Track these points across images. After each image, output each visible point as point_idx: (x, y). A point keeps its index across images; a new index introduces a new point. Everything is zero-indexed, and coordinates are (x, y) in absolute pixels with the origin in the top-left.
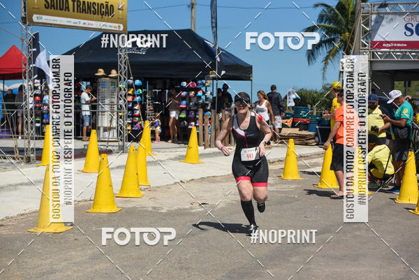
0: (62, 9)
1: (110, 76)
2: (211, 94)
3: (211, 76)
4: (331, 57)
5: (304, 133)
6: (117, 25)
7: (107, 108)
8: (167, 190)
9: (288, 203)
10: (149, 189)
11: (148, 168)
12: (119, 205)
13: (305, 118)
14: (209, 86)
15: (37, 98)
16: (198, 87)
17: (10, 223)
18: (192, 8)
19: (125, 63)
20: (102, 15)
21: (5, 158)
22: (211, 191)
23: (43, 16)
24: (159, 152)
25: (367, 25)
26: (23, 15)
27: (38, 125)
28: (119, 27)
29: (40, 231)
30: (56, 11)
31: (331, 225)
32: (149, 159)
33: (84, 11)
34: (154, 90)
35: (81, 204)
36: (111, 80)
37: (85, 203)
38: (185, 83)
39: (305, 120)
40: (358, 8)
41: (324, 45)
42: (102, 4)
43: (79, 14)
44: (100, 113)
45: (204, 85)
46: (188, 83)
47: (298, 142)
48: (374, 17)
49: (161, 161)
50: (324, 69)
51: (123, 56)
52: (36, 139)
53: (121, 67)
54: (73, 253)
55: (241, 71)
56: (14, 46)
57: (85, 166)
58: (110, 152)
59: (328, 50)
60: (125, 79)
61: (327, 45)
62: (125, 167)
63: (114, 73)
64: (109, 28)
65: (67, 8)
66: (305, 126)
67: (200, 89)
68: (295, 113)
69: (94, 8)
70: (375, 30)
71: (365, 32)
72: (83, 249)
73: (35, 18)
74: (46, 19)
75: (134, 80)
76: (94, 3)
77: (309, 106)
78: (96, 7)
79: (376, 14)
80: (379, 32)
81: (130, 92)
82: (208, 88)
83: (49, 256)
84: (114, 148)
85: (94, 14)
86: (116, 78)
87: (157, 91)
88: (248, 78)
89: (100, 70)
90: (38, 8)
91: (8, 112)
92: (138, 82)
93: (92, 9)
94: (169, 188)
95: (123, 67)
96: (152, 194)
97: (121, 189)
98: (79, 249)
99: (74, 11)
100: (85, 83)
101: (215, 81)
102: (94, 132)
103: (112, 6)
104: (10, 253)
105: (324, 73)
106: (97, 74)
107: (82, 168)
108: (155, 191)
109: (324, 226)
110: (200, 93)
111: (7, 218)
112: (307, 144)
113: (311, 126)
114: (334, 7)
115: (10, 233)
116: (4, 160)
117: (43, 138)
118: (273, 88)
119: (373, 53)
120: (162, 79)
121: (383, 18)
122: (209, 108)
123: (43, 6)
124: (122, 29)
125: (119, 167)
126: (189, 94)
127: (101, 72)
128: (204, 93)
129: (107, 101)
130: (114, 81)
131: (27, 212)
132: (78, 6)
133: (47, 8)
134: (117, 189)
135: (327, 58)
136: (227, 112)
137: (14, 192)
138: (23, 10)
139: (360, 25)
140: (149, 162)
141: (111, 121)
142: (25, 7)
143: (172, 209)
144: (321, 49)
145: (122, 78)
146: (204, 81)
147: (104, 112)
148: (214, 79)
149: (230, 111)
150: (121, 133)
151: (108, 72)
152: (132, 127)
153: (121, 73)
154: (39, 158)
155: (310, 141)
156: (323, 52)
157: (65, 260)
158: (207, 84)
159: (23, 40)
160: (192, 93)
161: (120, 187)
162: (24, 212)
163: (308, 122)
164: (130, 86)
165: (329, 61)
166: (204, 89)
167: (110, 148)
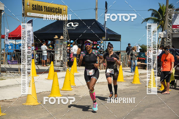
0: (40, 10)
1: (60, 38)
3: (103, 39)
5: (143, 64)
7: (59, 52)
8: (83, 88)
9: (134, 94)
10: (75, 87)
11: (75, 78)
12: (62, 94)
14: (102, 43)
16: (98, 44)
18: (96, 10)
19: (66, 33)
20: (57, 13)
21: (14, 73)
22: (101, 88)
23: (31, 13)
24: (80, 71)
25: (170, 18)
26: (23, 13)
29: (27, 104)
30: (37, 11)
31: (152, 104)
32: (75, 74)
33: (49, 11)
34: (79, 45)
35: (46, 93)
36: (61, 40)
37: (47, 93)
39: (143, 58)
40: (167, 11)
42: (57, 8)
43: (47, 12)
44: (56, 54)
45: (100, 43)
47: (139, 68)
48: (173, 15)
49: (81, 75)
51: (65, 30)
53: (64, 35)
54: (41, 114)
55: (117, 37)
58: (59, 71)
60: (66, 40)
62: (65, 77)
63: (62, 37)
65: (42, 10)
66: (143, 61)
67: (98, 45)
68: (139, 55)
69: (53, 10)
70: (174, 20)
71: (170, 21)
72: (45, 113)
73: (28, 14)
74: (33, 14)
75: (70, 41)
76: (53, 8)
78: (54, 10)
79: (174, 13)
80: (175, 21)
82: (102, 44)
83: (30, 115)
84: (61, 69)
85: (53, 12)
86: (62, 39)
87: (80, 45)
88: (119, 40)
89: (56, 36)
90: (29, 10)
91: (17, 53)
92: (72, 41)
93: (52, 10)
95: (65, 35)
96: (76, 89)
97: (63, 87)
98: (44, 112)
99: (45, 11)
101: (105, 41)
102: (52, 62)
103: (61, 9)
107: (47, 77)
108: (78, 88)
109: (149, 104)
110: (98, 46)
111: (14, 98)
114: (157, 11)
115: (14, 105)
116: (14, 74)
118: (129, 44)
119: (173, 30)
120: (82, 40)
121: (177, 15)
122: (102, 53)
125: (62, 77)
126: (93, 47)
127: (56, 37)
128: (100, 46)
129: (59, 49)
131: (22, 96)
132: (46, 9)
133: (33, 10)
134: (61, 87)
137: (17, 87)
138: (23, 10)
139: (167, 18)
141: (60, 58)
142: (24, 9)
145: (65, 40)
146: (100, 41)
147: (57, 54)
148: (104, 40)
151: (59, 37)
153: (64, 37)
157: (37, 117)
158: (101, 43)
160: (95, 46)
161: (62, 86)
163: (145, 59)
164: (68, 43)
166: (100, 44)
167: (59, 69)
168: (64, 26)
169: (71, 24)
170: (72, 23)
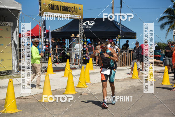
0: (56, 10)
1: (77, 37)
2: (119, 45)
3: (119, 37)
4: (171, 29)
5: (158, 61)
6: (79, 16)
8: (98, 85)
10: (90, 84)
11: (90, 75)
12: (77, 91)
13: (158, 55)
15: (47, 46)
17: (31, 98)
18: (113, 8)
19: (82, 32)
20: (72, 12)
23: (48, 13)
24: (96, 69)
26: (40, 12)
27: (47, 57)
28: (80, 17)
30: (53, 10)
32: (90, 72)
33: (65, 10)
34: (95, 43)
35: (61, 90)
38: (108, 40)
39: (159, 56)
41: (168, 23)
42: (72, 7)
43: (63, 11)
46: (109, 40)
47: (155, 65)
49: (96, 72)
50: (167, 33)
51: (81, 29)
52: (45, 63)
53: (80, 33)
55: (132, 35)
56: (38, 25)
57: (64, 74)
58: (76, 69)
59: (170, 26)
60: (82, 38)
61: (169, 24)
62: (80, 75)
63: (78, 36)
64: (76, 17)
65: (58, 9)
66: (159, 58)
73: (45, 13)
76: (69, 7)
77: (161, 50)
78: (70, 9)
81: (85, 44)
84: (78, 67)
85: (69, 11)
88: (135, 38)
89: (73, 34)
90: (46, 9)
92: (88, 40)
93: (68, 9)
94: (99, 84)
96: (92, 87)
97: (78, 84)
99: (61, 10)
100: (67, 40)
101: (120, 39)
102: (68, 60)
103: (77, 8)
104: (29, 110)
105: (166, 36)
106: (71, 36)
107: (63, 75)
108: (93, 85)
112: (159, 66)
113: (161, 58)
115: (30, 102)
117: (48, 63)
123: (48, 8)
124: (81, 17)
125: (78, 75)
127: (73, 35)
130: (78, 39)
131: (38, 93)
132: (62, 8)
133: (49, 9)
135: (169, 29)
136: (125, 52)
138: (40, 10)
140: (92, 73)
142: (40, 9)
143: (99, 93)
144: (166, 25)
146: (116, 39)
147: (74, 52)
148: (120, 38)
149: (127, 52)
150: (80, 61)
151: (76, 35)
152: (86, 58)
153: (80, 36)
154: (46, 71)
155: (161, 65)
156: (167, 27)
159: (39, 22)
162: (37, 93)
163: (160, 56)
164: (84, 42)
165: (170, 31)
167: (76, 67)
168: (80, 24)
169: (87, 23)
170: (89, 22)
